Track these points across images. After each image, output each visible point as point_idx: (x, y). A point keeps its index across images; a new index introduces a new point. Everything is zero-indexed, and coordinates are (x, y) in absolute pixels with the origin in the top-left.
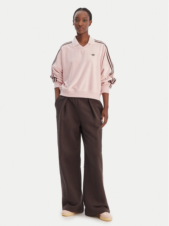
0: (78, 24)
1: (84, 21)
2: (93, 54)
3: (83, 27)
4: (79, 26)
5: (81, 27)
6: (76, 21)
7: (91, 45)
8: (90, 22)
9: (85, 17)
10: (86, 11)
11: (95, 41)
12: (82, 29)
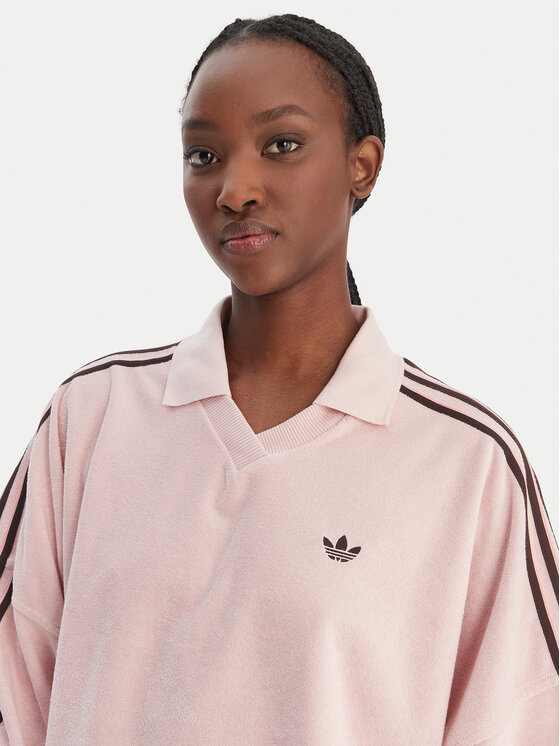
0: (218, 191)
1: (278, 145)
2: (342, 543)
3: (273, 217)
4: (229, 211)
5: (255, 224)
6: (196, 160)
7: (347, 426)
8: (361, 160)
9: (286, 101)
10: (299, 41)
11: (404, 390)
12: (266, 239)
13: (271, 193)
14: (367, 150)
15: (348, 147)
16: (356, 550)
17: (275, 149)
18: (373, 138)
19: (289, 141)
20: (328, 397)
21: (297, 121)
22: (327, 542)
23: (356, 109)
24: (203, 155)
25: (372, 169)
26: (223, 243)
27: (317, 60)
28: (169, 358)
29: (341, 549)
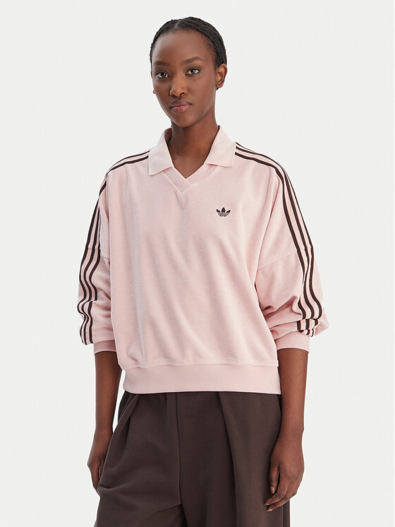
0: (170, 89)
1: (191, 71)
2: (223, 210)
3: (190, 98)
4: (174, 96)
5: (184, 101)
6: (159, 76)
7: (218, 169)
8: (219, 73)
9: (194, 56)
10: (197, 30)
11: (236, 154)
12: (187, 107)
13: (189, 90)
14: (222, 70)
15: (215, 70)
16: (229, 211)
17: (190, 73)
18: (224, 64)
19: (195, 70)
20: (209, 160)
21: (198, 63)
22: (218, 211)
23: (218, 55)
24: (162, 74)
25: (223, 75)
26: (171, 107)
27: (204, 38)
28: (147, 157)
29: (223, 212)
